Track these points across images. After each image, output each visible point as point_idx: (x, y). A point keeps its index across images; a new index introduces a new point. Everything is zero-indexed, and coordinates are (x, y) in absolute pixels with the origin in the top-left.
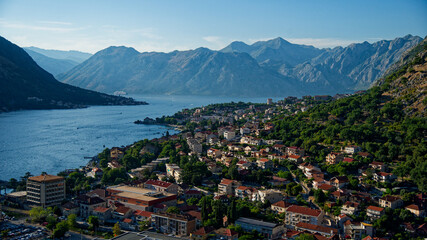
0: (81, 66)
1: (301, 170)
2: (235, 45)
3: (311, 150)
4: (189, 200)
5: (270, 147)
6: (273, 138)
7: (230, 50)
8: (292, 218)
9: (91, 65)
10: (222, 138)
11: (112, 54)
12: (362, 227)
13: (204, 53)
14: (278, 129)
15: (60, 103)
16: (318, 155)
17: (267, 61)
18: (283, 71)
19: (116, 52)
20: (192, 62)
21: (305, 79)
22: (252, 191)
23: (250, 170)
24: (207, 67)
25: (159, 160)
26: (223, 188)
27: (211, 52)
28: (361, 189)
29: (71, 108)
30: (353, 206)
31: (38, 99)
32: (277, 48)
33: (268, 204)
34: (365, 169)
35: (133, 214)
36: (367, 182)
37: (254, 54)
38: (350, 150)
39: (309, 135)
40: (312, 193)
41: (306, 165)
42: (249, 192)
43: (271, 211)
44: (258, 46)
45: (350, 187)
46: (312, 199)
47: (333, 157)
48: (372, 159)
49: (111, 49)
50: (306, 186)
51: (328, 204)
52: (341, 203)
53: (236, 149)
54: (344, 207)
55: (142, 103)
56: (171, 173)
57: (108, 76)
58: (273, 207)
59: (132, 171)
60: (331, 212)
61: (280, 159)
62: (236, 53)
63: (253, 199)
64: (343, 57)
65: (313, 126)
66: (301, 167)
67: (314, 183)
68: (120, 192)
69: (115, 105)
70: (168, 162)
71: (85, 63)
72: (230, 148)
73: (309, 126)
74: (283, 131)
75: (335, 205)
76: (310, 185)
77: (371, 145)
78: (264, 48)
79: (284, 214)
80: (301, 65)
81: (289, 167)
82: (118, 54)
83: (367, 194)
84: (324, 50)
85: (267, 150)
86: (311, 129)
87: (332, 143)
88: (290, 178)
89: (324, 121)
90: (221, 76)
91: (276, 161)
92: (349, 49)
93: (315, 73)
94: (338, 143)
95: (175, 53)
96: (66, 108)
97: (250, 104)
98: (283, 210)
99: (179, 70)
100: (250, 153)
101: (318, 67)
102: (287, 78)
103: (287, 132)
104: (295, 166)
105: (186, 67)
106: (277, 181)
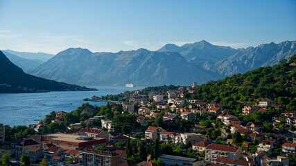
0: (46, 63)
1: (220, 120)
2: (168, 46)
3: (228, 105)
4: (118, 143)
5: (192, 105)
6: (196, 98)
7: (165, 50)
8: (211, 155)
9: (54, 62)
10: (152, 101)
11: (71, 54)
12: (279, 159)
13: (143, 53)
14: (200, 92)
15: (25, 89)
16: (235, 109)
17: (193, 59)
18: (206, 66)
19: (74, 52)
20: (134, 60)
21: (224, 72)
22: (175, 135)
23: (174, 121)
24: (146, 64)
25: (96, 117)
26: (149, 134)
27: (149, 52)
28: (276, 131)
29: (35, 92)
30: (268, 144)
31: (8, 86)
32: (202, 48)
33: (189, 145)
34: (278, 117)
35: (63, 153)
36: (281, 126)
37: (183, 54)
38: (263, 104)
39: (227, 95)
40: (230, 137)
41: (225, 115)
42: (172, 136)
43: (192, 151)
44: (186, 47)
45: (265, 130)
46: (230, 141)
47: (249, 108)
48: (284, 110)
49: (70, 50)
50: (225, 131)
51: (245, 144)
52: (257, 143)
53: (163, 107)
54: (261, 145)
55: (93, 90)
56: (105, 126)
57: (67, 71)
58: (194, 147)
59: (71, 125)
60: (248, 150)
61: (201, 113)
62: (169, 52)
63: (176, 142)
64: (254, 54)
65: (230, 89)
66: (220, 117)
67: (232, 129)
68: (55, 137)
69: (70, 90)
70: (103, 118)
71: (50, 61)
72: (158, 107)
73: (227, 89)
74: (205, 93)
75: (252, 144)
76: (228, 131)
77: (282, 99)
78: (191, 48)
79: (204, 151)
80: (220, 62)
81: (209, 118)
82: (75, 54)
83: (281, 136)
84: (238, 50)
85: (190, 107)
86: (228, 91)
87: (247, 100)
88: (210, 125)
89: (240, 85)
90: (157, 71)
91: (198, 114)
92: (259, 48)
93: (232, 67)
94: (252, 100)
95: (121, 53)
96: (30, 92)
97: (179, 86)
98: (204, 149)
99: (123, 66)
100: (175, 110)
101: (235, 63)
102: (209, 72)
103: (208, 94)
104: (214, 117)
105: (129, 64)
106: (198, 128)
